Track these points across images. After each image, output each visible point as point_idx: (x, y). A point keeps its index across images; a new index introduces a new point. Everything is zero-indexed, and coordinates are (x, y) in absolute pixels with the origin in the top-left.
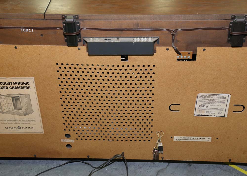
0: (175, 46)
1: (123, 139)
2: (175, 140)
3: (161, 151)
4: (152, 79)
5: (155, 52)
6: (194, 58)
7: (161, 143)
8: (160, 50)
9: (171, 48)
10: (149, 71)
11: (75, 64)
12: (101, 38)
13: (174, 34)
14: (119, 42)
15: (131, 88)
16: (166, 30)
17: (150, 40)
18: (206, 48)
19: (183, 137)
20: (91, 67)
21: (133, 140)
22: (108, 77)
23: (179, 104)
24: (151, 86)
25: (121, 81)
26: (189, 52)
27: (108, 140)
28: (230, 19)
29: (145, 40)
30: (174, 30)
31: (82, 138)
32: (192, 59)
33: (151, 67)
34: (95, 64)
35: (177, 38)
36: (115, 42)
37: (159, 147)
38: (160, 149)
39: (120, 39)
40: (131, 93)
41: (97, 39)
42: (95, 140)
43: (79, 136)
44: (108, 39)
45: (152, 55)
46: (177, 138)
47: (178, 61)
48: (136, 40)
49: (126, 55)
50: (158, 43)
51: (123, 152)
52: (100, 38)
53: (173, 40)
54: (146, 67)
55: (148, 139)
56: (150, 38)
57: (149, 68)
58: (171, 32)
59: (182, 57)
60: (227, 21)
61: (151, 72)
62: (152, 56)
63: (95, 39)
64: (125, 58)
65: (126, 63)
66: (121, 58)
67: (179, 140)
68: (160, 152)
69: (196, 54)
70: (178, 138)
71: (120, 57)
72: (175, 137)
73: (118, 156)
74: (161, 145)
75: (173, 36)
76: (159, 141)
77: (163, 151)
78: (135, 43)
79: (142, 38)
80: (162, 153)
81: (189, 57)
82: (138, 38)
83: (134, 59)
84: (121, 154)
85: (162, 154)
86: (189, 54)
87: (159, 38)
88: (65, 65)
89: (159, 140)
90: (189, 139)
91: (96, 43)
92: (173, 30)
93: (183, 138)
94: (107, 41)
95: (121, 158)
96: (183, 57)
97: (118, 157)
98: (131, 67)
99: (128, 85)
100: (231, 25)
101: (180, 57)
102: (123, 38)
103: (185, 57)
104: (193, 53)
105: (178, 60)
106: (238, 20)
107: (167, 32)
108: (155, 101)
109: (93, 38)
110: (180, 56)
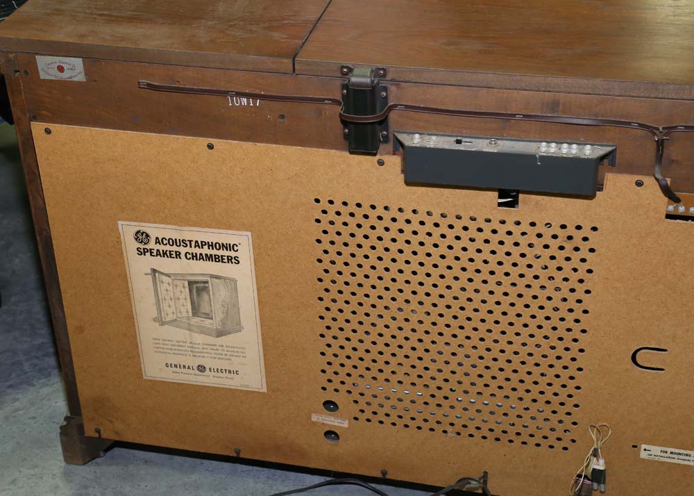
0: (664, 176)
1: (488, 434)
2: (643, 455)
3: (599, 483)
4: (586, 266)
5: (601, 189)
7: (602, 461)
8: (616, 184)
9: (649, 181)
10: (578, 240)
11: (366, 205)
12: (444, 135)
13: (663, 140)
14: (496, 151)
15: (521, 289)
16: (640, 125)
17: (589, 152)
19: (669, 450)
20: (410, 216)
21: (518, 440)
22: (457, 251)
23: (665, 350)
24: (580, 288)
25: (493, 266)
27: (445, 432)
29: (574, 152)
30: (664, 128)
31: (370, 416)
33: (586, 232)
34: (422, 210)
35: (673, 151)
36: (484, 150)
37: (594, 469)
38: (598, 476)
39: (499, 142)
40: (520, 303)
41: (434, 138)
42: (406, 426)
43: (362, 411)
44: (464, 140)
45: (591, 197)
46: (651, 452)
47: (669, 220)
48: (547, 149)
49: (514, 191)
50: (613, 164)
51: (486, 473)
52: (441, 135)
53: (659, 158)
54: (571, 230)
55: (563, 444)
56: (588, 147)
57: (578, 235)
58: (655, 134)
59: (682, 209)
61: (585, 247)
62: (592, 199)
63: (427, 137)
64: (509, 198)
65: (511, 214)
66: (500, 198)
67: (656, 458)
68: (595, 485)
70: (656, 450)
71: (496, 194)
72: (644, 446)
73: (470, 483)
74: (599, 465)
75: (660, 144)
76: (595, 454)
77: (604, 483)
78: (542, 158)
79: (565, 146)
80: (603, 490)
82: (553, 145)
83: (537, 203)
84: (480, 479)
85: (602, 492)
87: (616, 149)
88: (338, 206)
89: (596, 450)
90: (687, 458)
91: (430, 148)
92: (661, 129)
93: (671, 453)
94: (461, 147)
95: (477, 489)
96: (687, 209)
97: (468, 486)
98: (525, 227)
99: (514, 277)
101: (676, 208)
102: (507, 140)
103: (692, 209)
105: (669, 216)
107: (641, 132)
108: (590, 332)
109: (423, 134)
110: (675, 205)
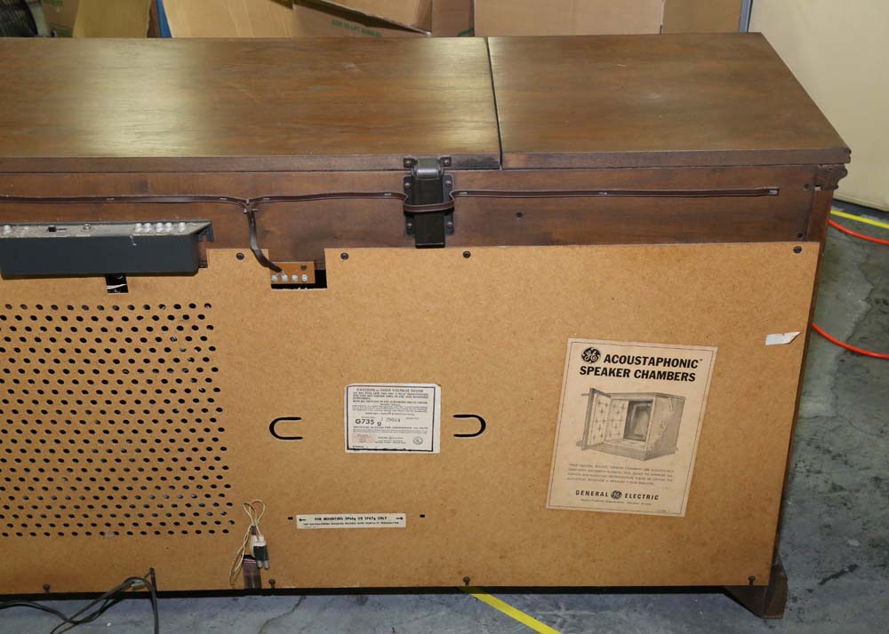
0: (260, 246)
1: (146, 529)
2: (300, 525)
3: (262, 560)
4: (207, 344)
5: (205, 266)
6: (320, 280)
7: (262, 538)
8: (219, 258)
9: (247, 253)
10: (195, 320)
12: (37, 225)
13: (253, 212)
14: (89, 236)
15: (149, 374)
16: (229, 199)
17: (183, 229)
18: (349, 251)
19: (323, 516)
21: (177, 530)
22: (76, 343)
23: (299, 419)
24: (207, 367)
25: (116, 354)
26: (304, 263)
27: (102, 533)
28: (403, 168)
29: (148, 230)
30: (250, 200)
31: (21, 529)
32: (314, 282)
33: (200, 310)
34: (31, 304)
35: (264, 219)
36: (78, 236)
37: (255, 548)
38: (260, 553)
39: (95, 227)
40: (151, 389)
41: (26, 228)
42: (61, 534)
43: (11, 525)
44: (58, 227)
45: (193, 274)
46: (306, 521)
47: (275, 290)
48: (142, 229)
49: (120, 274)
50: (211, 239)
51: (152, 570)
52: (34, 225)
53: (254, 229)
54: (186, 310)
55: (222, 527)
56: (182, 224)
57: (193, 313)
58: (244, 207)
59: (285, 278)
60: (397, 174)
61: (202, 324)
63: (18, 228)
64: (116, 280)
65: (123, 300)
66: (108, 284)
67: (312, 527)
68: (260, 563)
69: (325, 271)
70: (310, 519)
71: (103, 280)
72: (298, 517)
73: (133, 583)
74: (258, 541)
75: (251, 216)
76: (254, 532)
77: (267, 559)
78: (136, 238)
79: (160, 225)
80: (267, 566)
81: (305, 278)
82: (169, 225)
83: (146, 286)
84: (146, 576)
85: (266, 569)
86: (304, 268)
87: (211, 225)
89: (253, 528)
90: (340, 521)
91: (20, 238)
92: (248, 202)
93: (325, 519)
94: (53, 235)
95: (141, 587)
96: (290, 278)
97: (133, 585)
98: (140, 311)
99: (140, 364)
100: (407, 184)
101: (280, 277)
102: (103, 224)
103: (295, 278)
104: (316, 265)
105: (274, 286)
106: (420, 171)
107: (231, 206)
108: (225, 410)
109: (15, 225)
110: (278, 274)
